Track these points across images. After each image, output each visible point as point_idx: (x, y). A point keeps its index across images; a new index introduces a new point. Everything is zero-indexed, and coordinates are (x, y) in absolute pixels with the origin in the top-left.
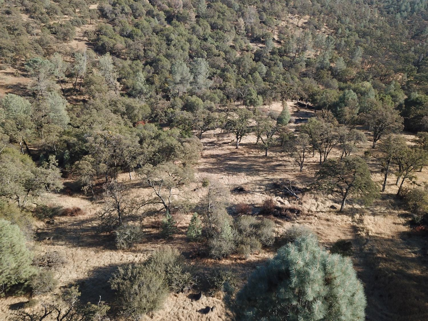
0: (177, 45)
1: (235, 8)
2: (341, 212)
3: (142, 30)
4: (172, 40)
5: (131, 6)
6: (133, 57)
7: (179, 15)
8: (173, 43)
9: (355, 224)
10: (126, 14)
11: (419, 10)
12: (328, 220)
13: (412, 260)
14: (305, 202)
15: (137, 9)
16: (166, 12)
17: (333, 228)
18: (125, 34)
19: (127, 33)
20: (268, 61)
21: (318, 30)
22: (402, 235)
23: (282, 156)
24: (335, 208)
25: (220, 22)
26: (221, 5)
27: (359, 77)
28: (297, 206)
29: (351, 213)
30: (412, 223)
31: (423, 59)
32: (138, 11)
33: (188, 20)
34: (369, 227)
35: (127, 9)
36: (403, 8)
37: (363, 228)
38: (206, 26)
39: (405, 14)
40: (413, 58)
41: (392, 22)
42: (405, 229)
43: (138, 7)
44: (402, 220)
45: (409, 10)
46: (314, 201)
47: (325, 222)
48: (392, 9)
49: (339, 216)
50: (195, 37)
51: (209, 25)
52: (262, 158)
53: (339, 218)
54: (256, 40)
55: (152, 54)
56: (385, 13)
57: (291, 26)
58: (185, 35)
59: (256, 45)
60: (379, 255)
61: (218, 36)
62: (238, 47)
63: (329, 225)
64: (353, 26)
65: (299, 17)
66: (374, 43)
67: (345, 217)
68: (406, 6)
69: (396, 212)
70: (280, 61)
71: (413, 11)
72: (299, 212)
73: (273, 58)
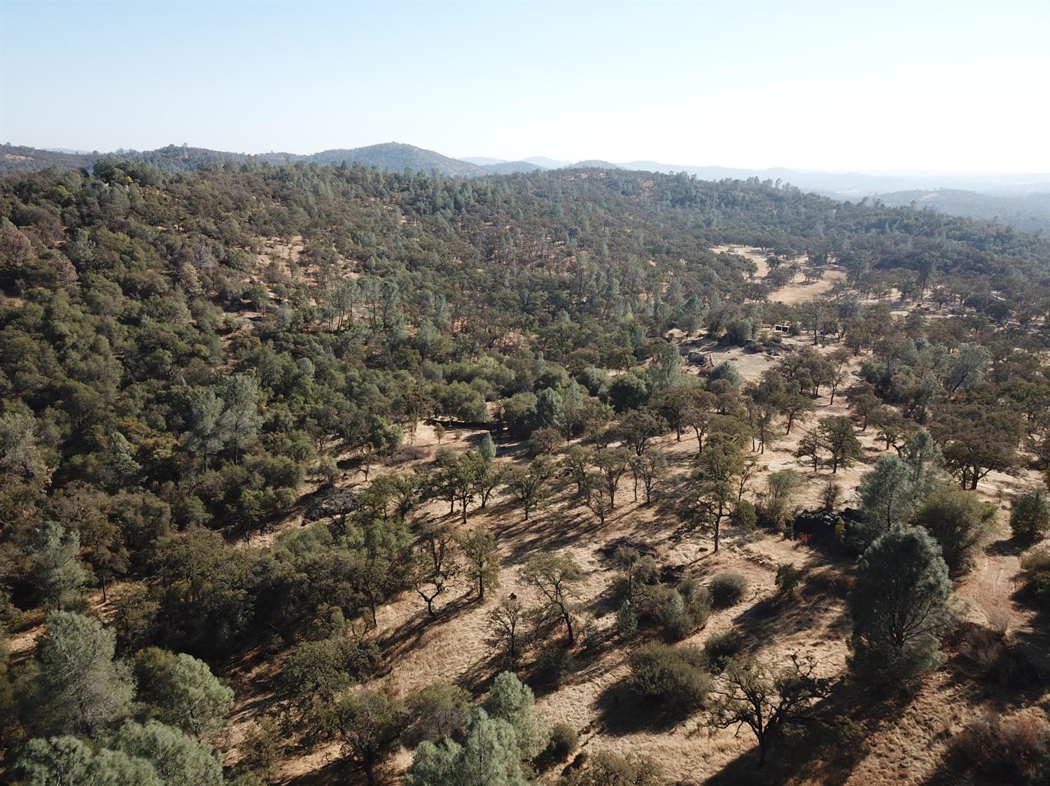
2: (717, 551)
14: (667, 556)
24: (707, 549)
25: (138, 276)
28: (667, 563)
33: (59, 280)
36: (440, 202)
38: (111, 289)
39: (449, 213)
45: (452, 205)
46: (674, 552)
54: (231, 303)
56: (414, 212)
59: (240, 315)
65: (282, 242)
68: (443, 198)
69: (760, 532)
71: (458, 206)
72: (677, 568)
73: (299, 340)
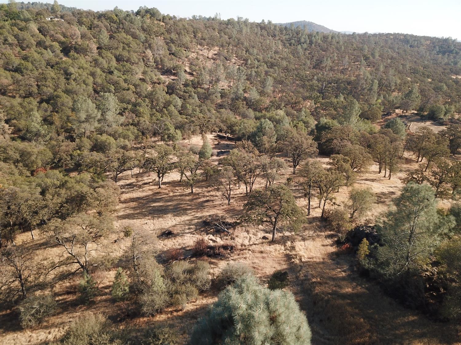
0: (78, 79)
1: (140, 39)
2: (273, 242)
3: (32, 63)
4: (71, 74)
5: (16, 36)
6: (24, 95)
7: (77, 46)
8: (73, 77)
9: (288, 252)
10: (10, 45)
11: (316, 42)
12: (262, 252)
13: (343, 279)
14: (237, 236)
15: (24, 39)
16: (61, 43)
17: (268, 260)
18: (11, 67)
19: (13, 67)
20: (182, 93)
21: (229, 62)
22: (331, 256)
23: (209, 192)
24: (267, 239)
25: (125, 54)
26: (125, 36)
27: (272, 106)
28: (229, 242)
29: (283, 241)
30: (338, 243)
31: (325, 87)
32: (26, 41)
33: (88, 52)
34: (301, 253)
35: (11, 39)
36: (303, 40)
37: (296, 255)
38: (110, 58)
39: (305, 46)
40: (317, 86)
41: (294, 53)
42: (333, 249)
43: (25, 37)
44: (329, 241)
45: (308, 42)
46: (245, 234)
47: (259, 255)
48: (293, 41)
49: (272, 246)
50: (98, 71)
51: (113, 57)
52: (188, 196)
53: (271, 248)
54: (167, 72)
55: (48, 90)
56: (288, 45)
57: (201, 58)
58: (87, 68)
59: (168, 77)
60: (314, 280)
61: (125, 69)
62: (149, 80)
63: (263, 258)
64: (260, 57)
65: (208, 49)
66: (282, 73)
67: (278, 247)
68: (305, 39)
69: (323, 234)
70: (195, 93)
71: (311, 43)
72: (232, 248)
73: (187, 91)
